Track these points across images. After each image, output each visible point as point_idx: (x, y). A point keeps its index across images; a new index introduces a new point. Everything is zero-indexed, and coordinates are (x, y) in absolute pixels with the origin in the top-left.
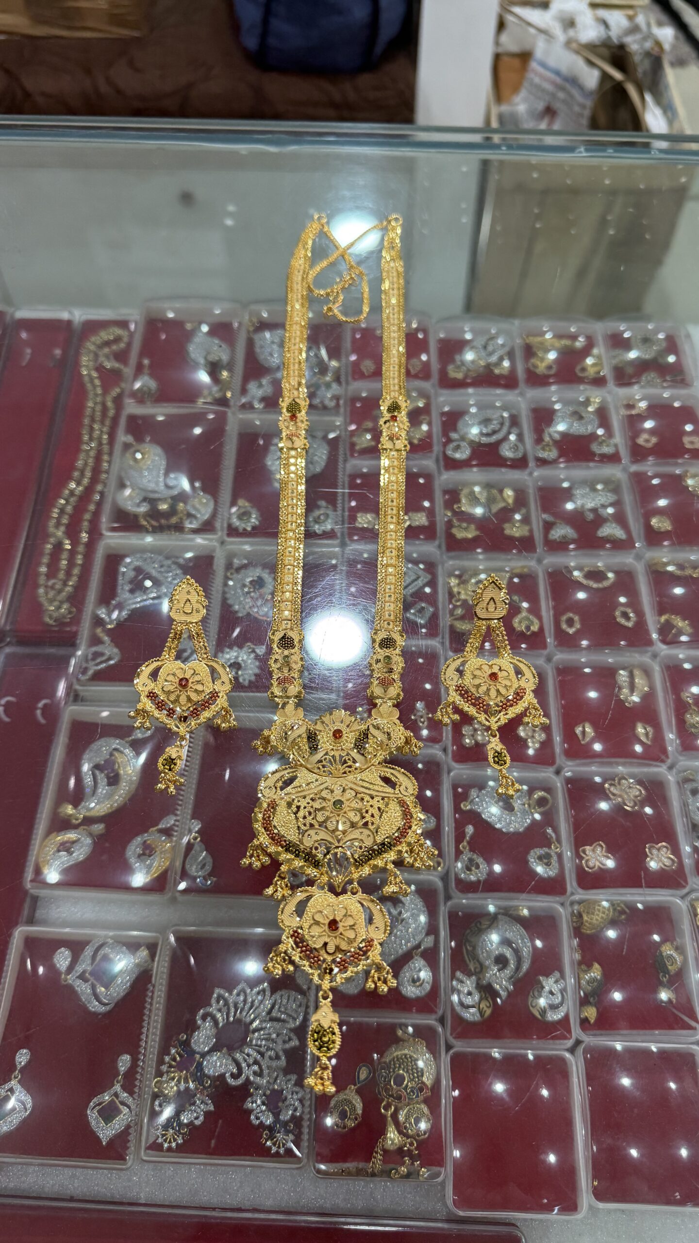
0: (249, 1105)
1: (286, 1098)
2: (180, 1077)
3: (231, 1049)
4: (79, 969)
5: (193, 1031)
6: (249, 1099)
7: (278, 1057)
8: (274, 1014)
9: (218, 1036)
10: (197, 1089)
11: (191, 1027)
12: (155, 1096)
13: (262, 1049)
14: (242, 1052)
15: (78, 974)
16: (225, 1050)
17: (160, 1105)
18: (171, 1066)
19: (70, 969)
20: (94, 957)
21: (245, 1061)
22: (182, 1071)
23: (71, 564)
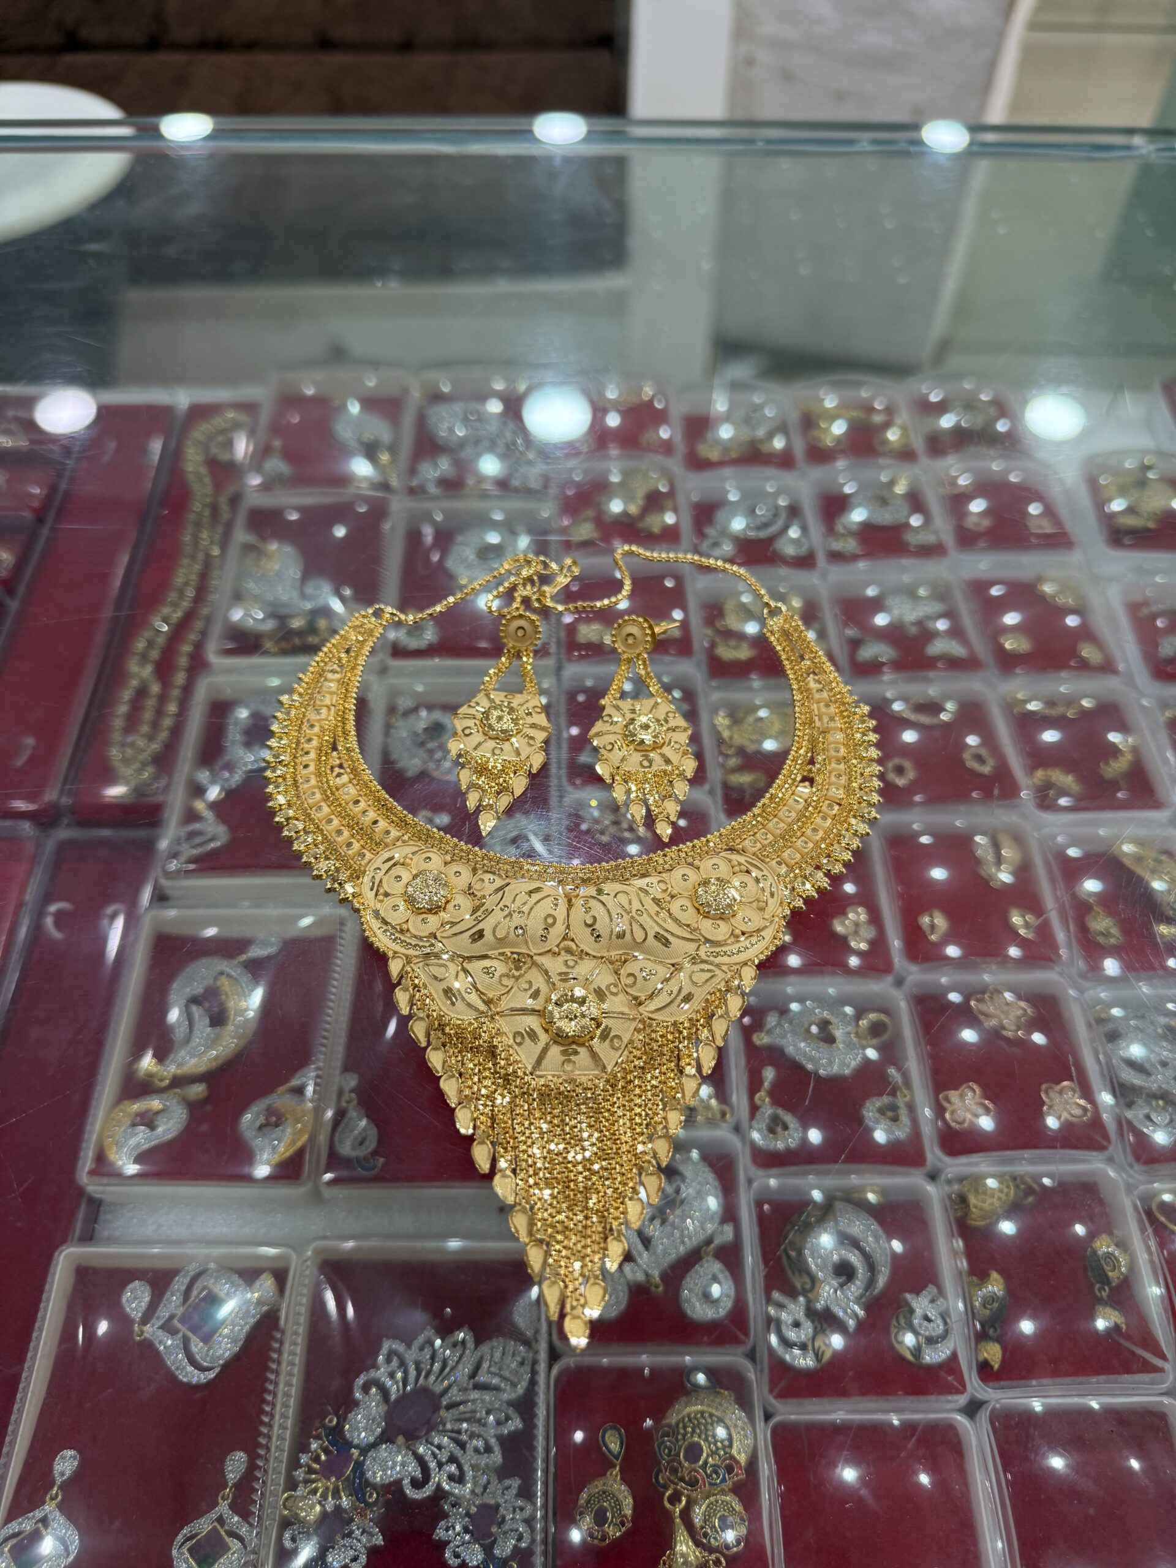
0: (440, 1533)
1: (504, 1517)
2: (327, 1488)
3: (411, 1437)
4: (163, 1313)
5: (349, 1410)
6: (443, 1523)
7: (488, 1449)
8: (482, 1378)
9: (388, 1417)
10: (354, 1508)
11: (346, 1404)
12: (286, 1524)
13: (464, 1437)
14: (429, 1442)
15: (160, 1323)
16: (400, 1439)
17: (293, 1540)
18: (311, 1471)
19: (148, 1316)
20: (187, 1294)
21: (434, 1456)
22: (328, 1479)
23: (159, 712)
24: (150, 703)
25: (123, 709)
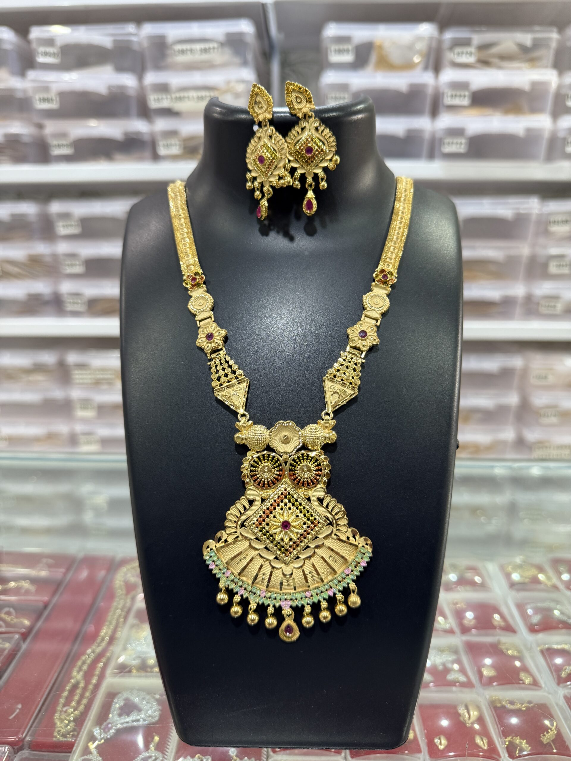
23: (82, 696)
24: (79, 691)
25: (66, 694)
